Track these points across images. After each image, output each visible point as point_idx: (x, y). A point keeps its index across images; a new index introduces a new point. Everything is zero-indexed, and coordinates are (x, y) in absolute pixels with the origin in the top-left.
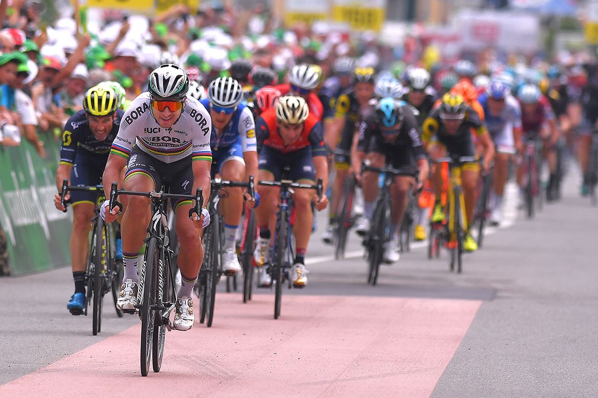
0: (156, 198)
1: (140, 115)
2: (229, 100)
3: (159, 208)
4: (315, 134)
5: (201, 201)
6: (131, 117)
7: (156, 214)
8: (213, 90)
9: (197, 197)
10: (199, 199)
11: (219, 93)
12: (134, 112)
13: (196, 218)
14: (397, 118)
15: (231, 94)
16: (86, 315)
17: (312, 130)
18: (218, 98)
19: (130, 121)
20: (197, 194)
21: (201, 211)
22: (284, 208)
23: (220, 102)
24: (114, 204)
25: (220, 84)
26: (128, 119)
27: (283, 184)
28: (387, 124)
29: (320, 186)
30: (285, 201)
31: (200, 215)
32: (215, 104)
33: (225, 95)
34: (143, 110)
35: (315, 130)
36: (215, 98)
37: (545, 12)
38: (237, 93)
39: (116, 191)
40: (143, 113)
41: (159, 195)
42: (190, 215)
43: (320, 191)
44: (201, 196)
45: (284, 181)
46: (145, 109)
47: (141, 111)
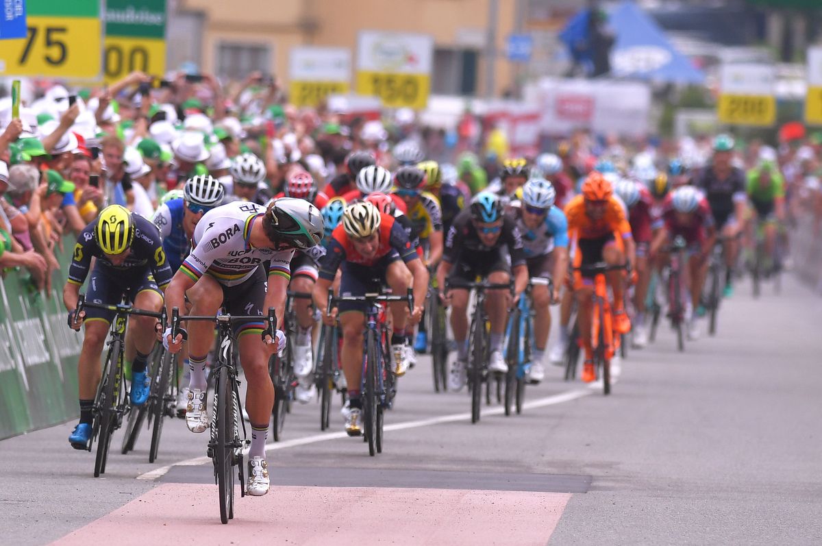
0: (224, 322)
1: (229, 238)
2: (210, 197)
3: (228, 332)
4: (396, 238)
5: (275, 321)
6: (218, 241)
7: (225, 340)
8: (191, 186)
9: (269, 316)
10: (272, 319)
11: (198, 188)
12: (223, 234)
13: (270, 341)
14: (498, 212)
15: (211, 191)
16: (90, 451)
17: (391, 233)
18: (197, 195)
19: (216, 245)
20: (269, 314)
21: (275, 332)
22: (372, 326)
23: (199, 199)
24: (176, 331)
25: (199, 180)
26: (214, 241)
27: (367, 297)
28: (486, 218)
29: (410, 297)
30: (372, 318)
31: (275, 337)
32: (192, 201)
33: (204, 191)
34: (233, 232)
35: (395, 233)
36: (193, 195)
37: (659, 80)
38: (218, 191)
39: (178, 317)
40: (232, 235)
41: (227, 317)
42: (263, 338)
43: (411, 301)
44: (274, 316)
45: (367, 295)
46: (235, 231)
47: (231, 233)
